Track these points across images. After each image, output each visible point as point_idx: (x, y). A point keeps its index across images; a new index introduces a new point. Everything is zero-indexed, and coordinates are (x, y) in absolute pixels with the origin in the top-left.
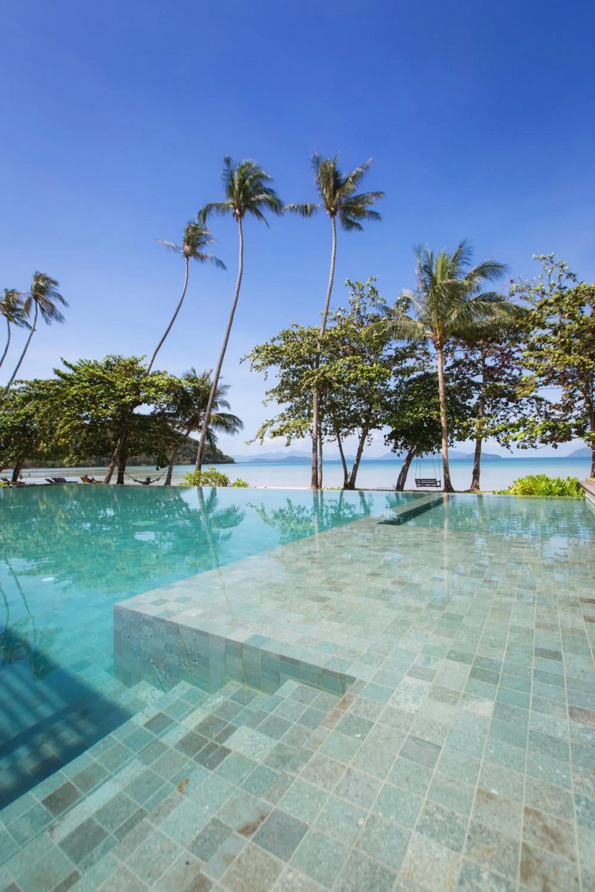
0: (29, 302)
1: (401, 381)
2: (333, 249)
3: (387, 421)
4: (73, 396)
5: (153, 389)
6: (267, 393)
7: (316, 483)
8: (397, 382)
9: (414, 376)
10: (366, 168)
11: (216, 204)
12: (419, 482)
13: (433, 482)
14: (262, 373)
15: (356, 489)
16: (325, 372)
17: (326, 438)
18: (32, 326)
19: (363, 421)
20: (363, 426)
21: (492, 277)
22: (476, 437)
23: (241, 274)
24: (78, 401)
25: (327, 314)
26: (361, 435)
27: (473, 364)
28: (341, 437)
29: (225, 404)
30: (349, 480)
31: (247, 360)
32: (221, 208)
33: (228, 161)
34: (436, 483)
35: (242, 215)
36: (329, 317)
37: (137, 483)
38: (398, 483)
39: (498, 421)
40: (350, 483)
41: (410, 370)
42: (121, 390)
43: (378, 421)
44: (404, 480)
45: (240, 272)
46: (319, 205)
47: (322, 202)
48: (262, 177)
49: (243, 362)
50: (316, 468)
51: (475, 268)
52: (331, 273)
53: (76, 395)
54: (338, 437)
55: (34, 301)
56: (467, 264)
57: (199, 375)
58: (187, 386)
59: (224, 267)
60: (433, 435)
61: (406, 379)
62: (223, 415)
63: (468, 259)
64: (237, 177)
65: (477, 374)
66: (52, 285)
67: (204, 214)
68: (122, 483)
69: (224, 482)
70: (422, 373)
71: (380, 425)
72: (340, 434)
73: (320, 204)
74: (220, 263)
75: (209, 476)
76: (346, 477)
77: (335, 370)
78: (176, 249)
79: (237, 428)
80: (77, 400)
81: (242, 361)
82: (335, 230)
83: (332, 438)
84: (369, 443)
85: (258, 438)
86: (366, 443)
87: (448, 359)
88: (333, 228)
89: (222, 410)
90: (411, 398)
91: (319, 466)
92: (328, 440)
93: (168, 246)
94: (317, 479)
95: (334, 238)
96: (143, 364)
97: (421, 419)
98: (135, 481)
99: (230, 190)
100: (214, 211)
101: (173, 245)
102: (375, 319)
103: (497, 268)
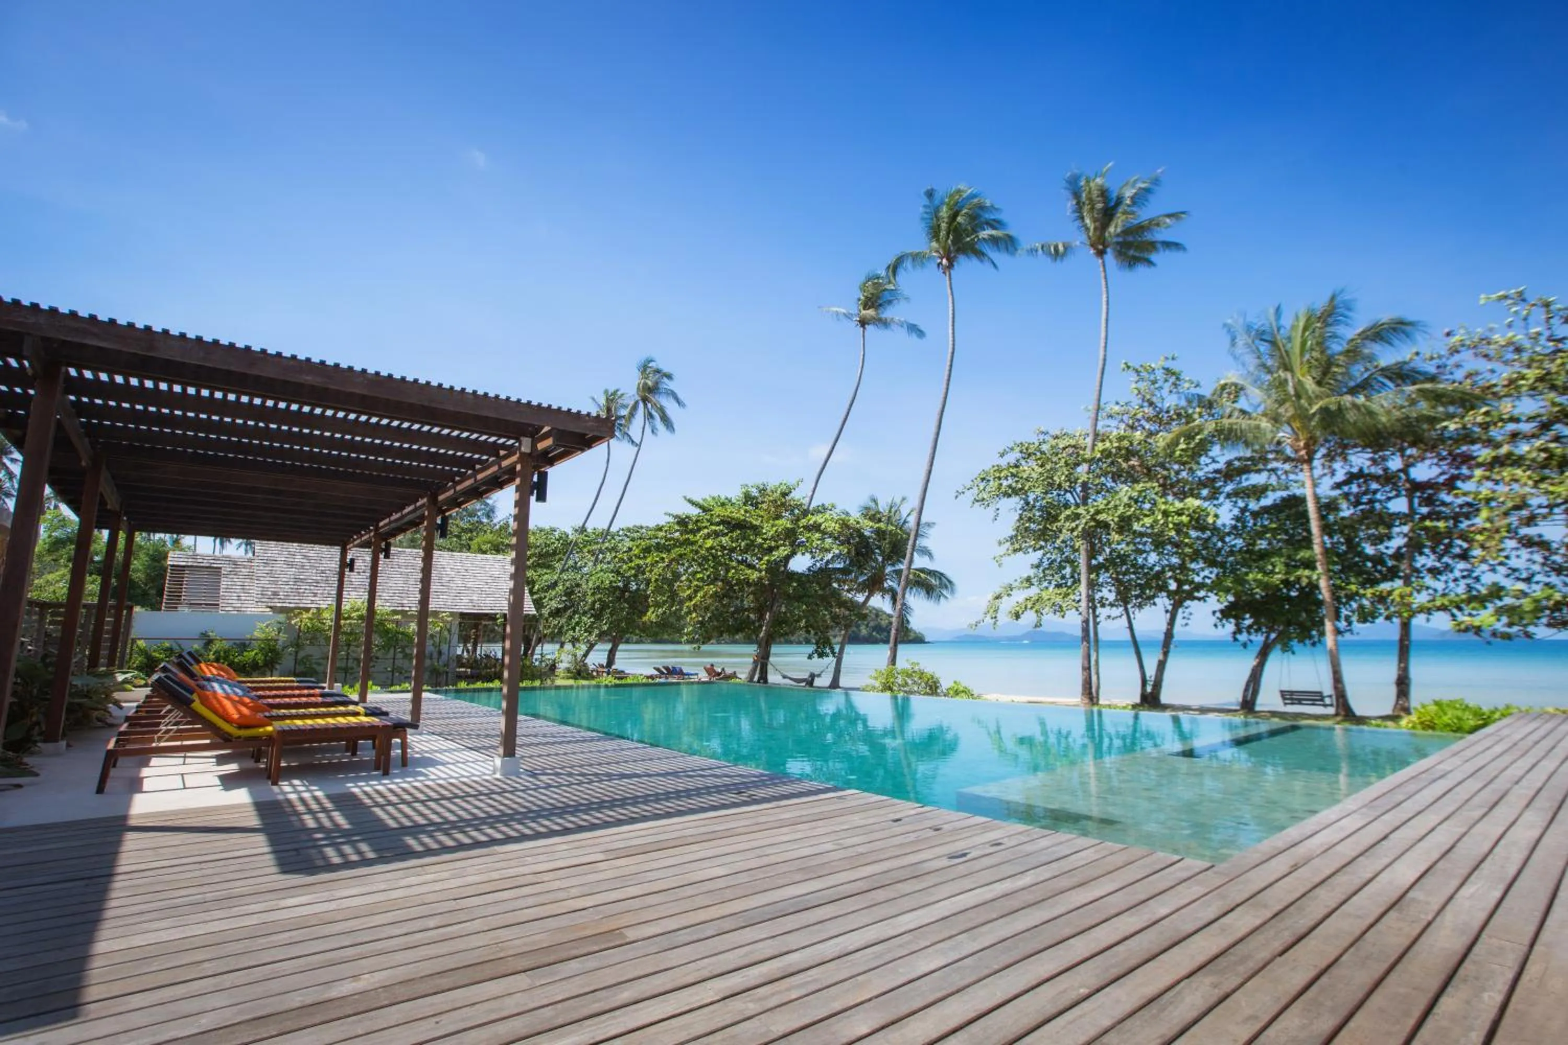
0: (635, 407)
1: (1243, 510)
2: (1104, 307)
3: (1216, 587)
4: (708, 549)
5: (818, 535)
6: (1000, 543)
7: (1090, 693)
8: (1236, 512)
9: (1267, 501)
10: (1156, 181)
11: (911, 254)
12: (1289, 696)
13: (1316, 698)
14: (992, 508)
15: (1165, 707)
16: (1098, 512)
17: (1102, 612)
18: (637, 441)
19: (1173, 586)
20: (1170, 595)
21: (1396, 342)
22: (1400, 615)
23: (953, 353)
24: (715, 557)
25: (1098, 409)
26: (1170, 608)
27: (1388, 479)
28: (1131, 611)
29: (926, 552)
30: (1149, 689)
31: (968, 493)
32: (918, 258)
33: (930, 194)
34: (1322, 700)
35: (951, 266)
36: (1102, 414)
37: (787, 681)
38: (1245, 697)
39: (1456, 580)
40: (1151, 693)
41: (1259, 492)
42: (772, 538)
43: (1199, 587)
44: (1255, 692)
45: (950, 350)
46: (1078, 243)
47: (1084, 237)
48: (982, 207)
49: (961, 497)
50: (1089, 668)
51: (1361, 330)
52: (1102, 344)
53: (712, 548)
54: (1126, 610)
55: (641, 405)
56: (1347, 325)
57: (883, 507)
58: (868, 528)
59: (921, 334)
60: (1308, 612)
61: (1253, 506)
62: (922, 570)
63: (1346, 317)
64: (944, 212)
65: (1397, 496)
66: (665, 380)
67: (894, 268)
68: (766, 681)
69: (933, 688)
70: (1284, 494)
71: (1202, 593)
72: (1129, 606)
73: (1079, 239)
74: (914, 329)
75: (909, 676)
76: (1144, 682)
77: (1116, 507)
78: (848, 316)
79: (945, 592)
80: (711, 554)
81: (958, 494)
82: (1106, 278)
83: (1116, 611)
84: (1185, 621)
85: (989, 616)
86: (1179, 621)
87: (1337, 465)
88: (1102, 274)
89: (920, 562)
90: (1262, 544)
91: (1093, 663)
92: (1109, 617)
93: (837, 313)
94: (1091, 688)
95: (1104, 289)
96: (799, 495)
97: (1277, 586)
98: (784, 677)
99: (934, 233)
100: (908, 264)
101: (844, 311)
102: (1182, 416)
103: (1403, 327)
